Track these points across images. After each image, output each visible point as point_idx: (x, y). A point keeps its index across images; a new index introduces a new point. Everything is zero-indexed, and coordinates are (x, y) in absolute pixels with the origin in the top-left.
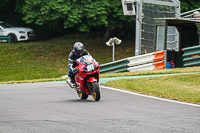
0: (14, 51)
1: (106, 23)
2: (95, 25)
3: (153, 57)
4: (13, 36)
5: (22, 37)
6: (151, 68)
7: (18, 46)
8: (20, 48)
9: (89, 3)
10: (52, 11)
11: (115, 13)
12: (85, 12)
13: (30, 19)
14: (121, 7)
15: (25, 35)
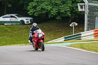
0: (24, 29)
1: (70, 15)
2: (64, 16)
3: (93, 32)
4: (23, 21)
5: (27, 22)
6: (93, 38)
7: (25, 26)
8: (26, 27)
9: (61, 5)
10: (42, 9)
11: (74, 10)
12: (59, 10)
13: (31, 13)
14: (77, 7)
15: (29, 21)
